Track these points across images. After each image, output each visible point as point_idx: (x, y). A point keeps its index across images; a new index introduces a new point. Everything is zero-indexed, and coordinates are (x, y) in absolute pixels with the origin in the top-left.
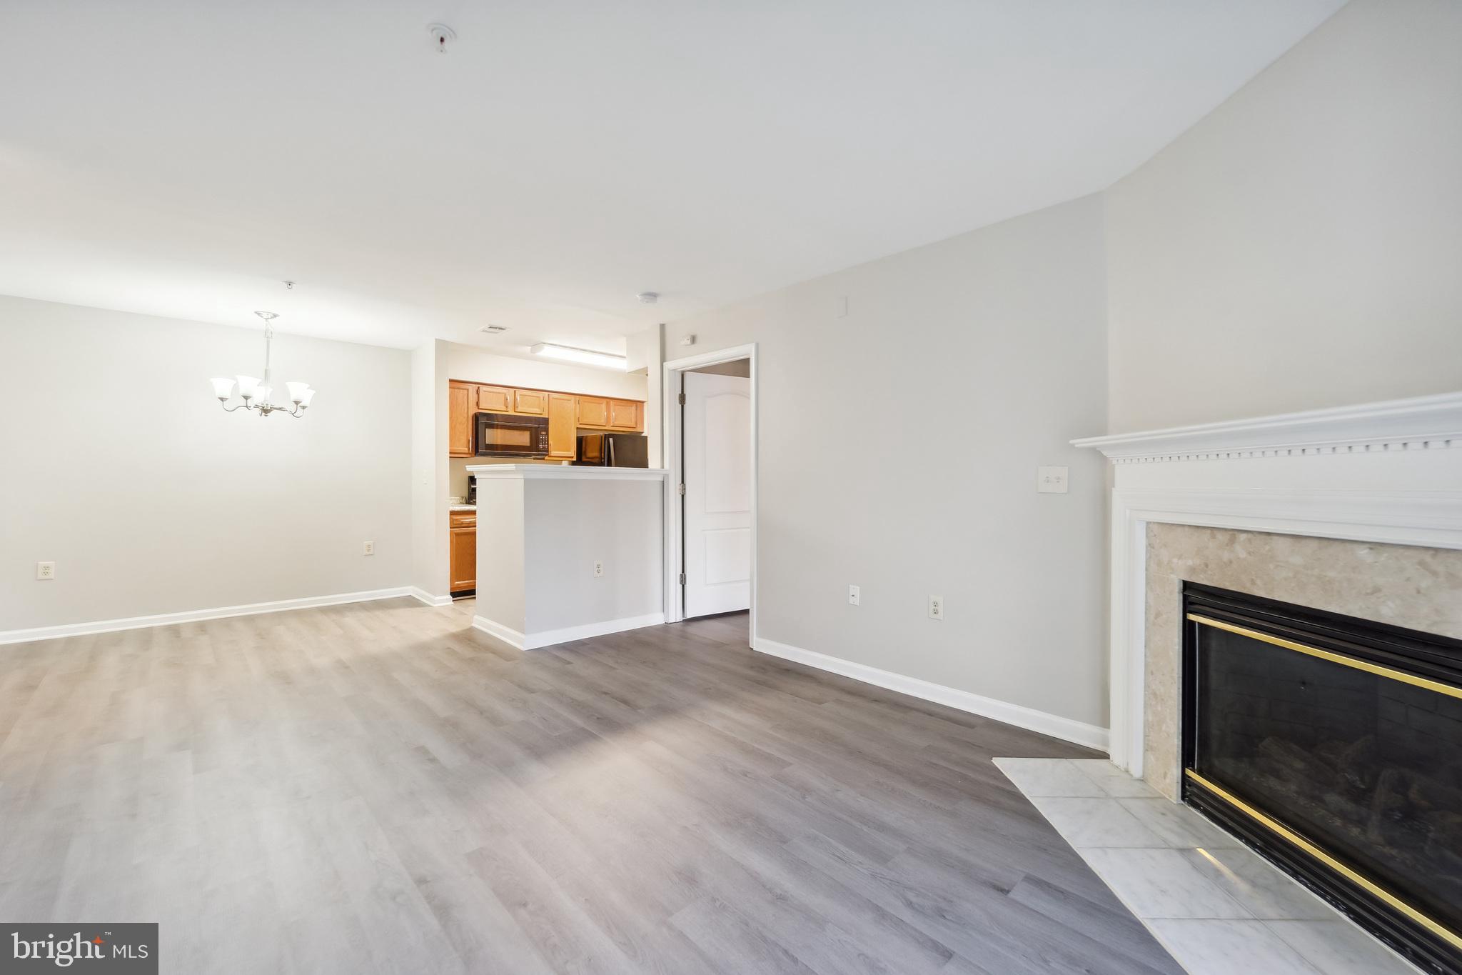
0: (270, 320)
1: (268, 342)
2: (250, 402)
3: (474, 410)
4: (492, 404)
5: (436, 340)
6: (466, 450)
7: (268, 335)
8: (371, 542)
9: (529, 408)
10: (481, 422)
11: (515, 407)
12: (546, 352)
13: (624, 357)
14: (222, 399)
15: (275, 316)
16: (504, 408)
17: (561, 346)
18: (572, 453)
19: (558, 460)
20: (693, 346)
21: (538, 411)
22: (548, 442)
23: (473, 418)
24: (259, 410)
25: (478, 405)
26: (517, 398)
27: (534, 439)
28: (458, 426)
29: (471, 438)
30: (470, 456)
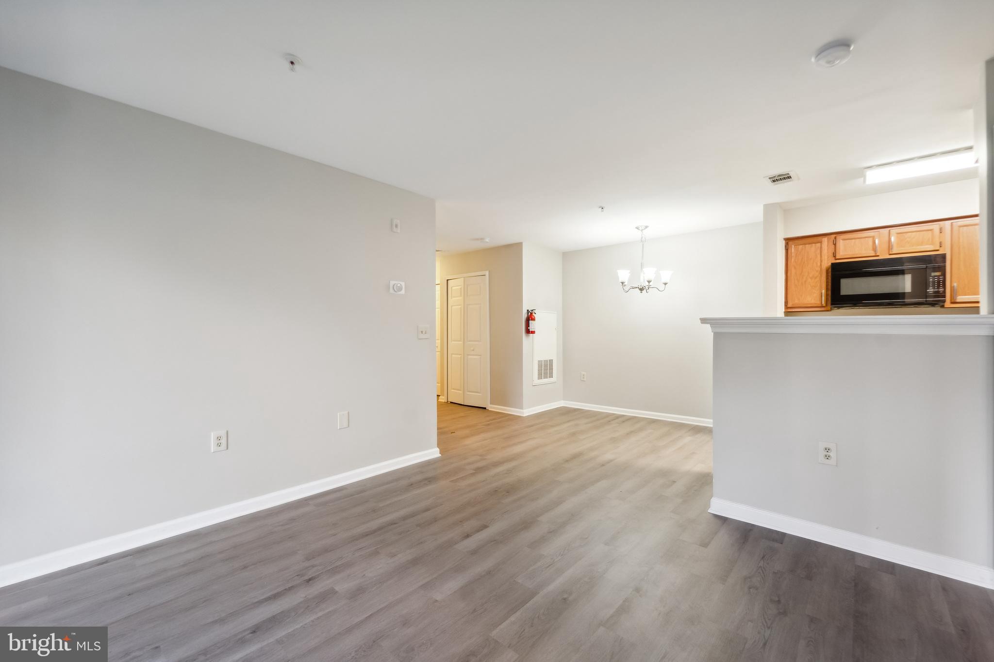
0: (644, 231)
1: (643, 247)
4: (855, 251)
5: (762, 206)
6: (818, 303)
7: (643, 240)
9: (914, 247)
10: (839, 272)
11: (890, 248)
16: (872, 253)
21: (929, 247)
22: (945, 285)
23: (827, 271)
24: (637, 289)
25: (835, 256)
26: (893, 239)
27: (920, 284)
28: (809, 280)
29: (824, 291)
30: (822, 309)
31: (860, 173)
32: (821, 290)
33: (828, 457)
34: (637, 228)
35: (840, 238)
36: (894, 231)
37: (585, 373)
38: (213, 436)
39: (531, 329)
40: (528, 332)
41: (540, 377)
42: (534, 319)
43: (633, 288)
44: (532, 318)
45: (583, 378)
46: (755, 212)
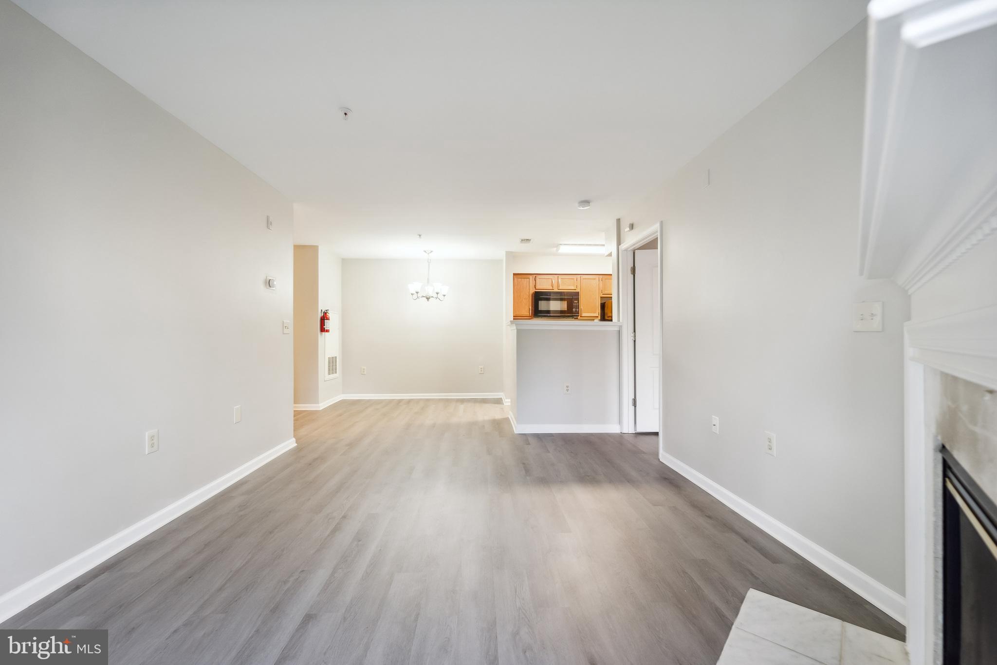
0: (430, 254)
1: (429, 265)
2: (419, 295)
3: (532, 291)
4: (544, 285)
5: (506, 252)
6: (527, 314)
7: (429, 261)
8: (482, 367)
9: (567, 286)
10: (538, 297)
11: (558, 286)
12: (563, 249)
13: (604, 245)
14: (412, 294)
15: (432, 252)
16: (551, 288)
17: (572, 244)
18: (598, 313)
19: (592, 319)
20: (632, 231)
21: (573, 288)
22: (579, 307)
23: (532, 295)
24: (425, 298)
25: (535, 288)
26: (560, 280)
27: (570, 306)
28: (524, 300)
29: (531, 308)
30: (530, 318)
31: (558, 246)
32: (529, 307)
33: (567, 390)
34: (425, 252)
35: (538, 277)
36: (560, 276)
37: (365, 368)
38: (147, 435)
39: (326, 327)
40: (323, 330)
41: (329, 374)
42: (328, 319)
43: (423, 297)
44: (327, 318)
45: (364, 372)
46: (500, 254)
